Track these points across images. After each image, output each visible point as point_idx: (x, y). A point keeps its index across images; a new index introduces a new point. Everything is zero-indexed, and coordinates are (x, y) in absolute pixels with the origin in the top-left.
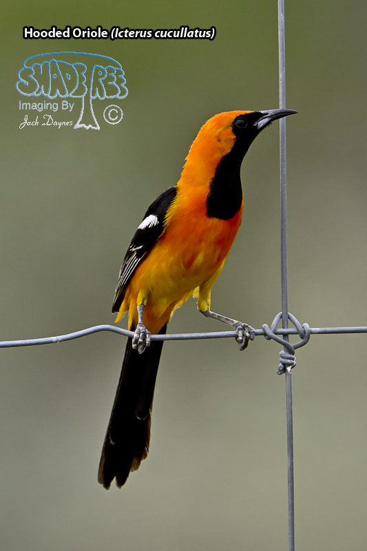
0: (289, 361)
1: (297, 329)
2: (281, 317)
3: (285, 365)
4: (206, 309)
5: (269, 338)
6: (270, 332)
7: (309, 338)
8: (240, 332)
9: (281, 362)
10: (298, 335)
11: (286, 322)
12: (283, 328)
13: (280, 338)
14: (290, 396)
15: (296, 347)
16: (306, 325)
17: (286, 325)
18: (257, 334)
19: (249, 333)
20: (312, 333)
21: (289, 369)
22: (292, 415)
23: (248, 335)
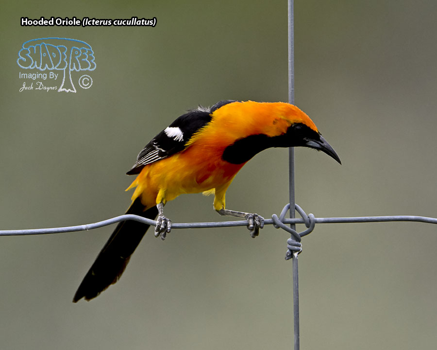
0: (296, 247)
1: (303, 218)
2: (289, 207)
3: (292, 251)
4: (222, 208)
5: (278, 227)
6: (279, 222)
7: (313, 227)
8: (251, 221)
9: (289, 248)
10: (304, 224)
11: (293, 213)
12: (291, 217)
13: (288, 226)
14: (296, 279)
15: (302, 235)
16: (312, 215)
17: (293, 215)
18: (266, 223)
19: (259, 221)
20: (317, 222)
21: (296, 254)
22: (298, 296)
23: (258, 223)
